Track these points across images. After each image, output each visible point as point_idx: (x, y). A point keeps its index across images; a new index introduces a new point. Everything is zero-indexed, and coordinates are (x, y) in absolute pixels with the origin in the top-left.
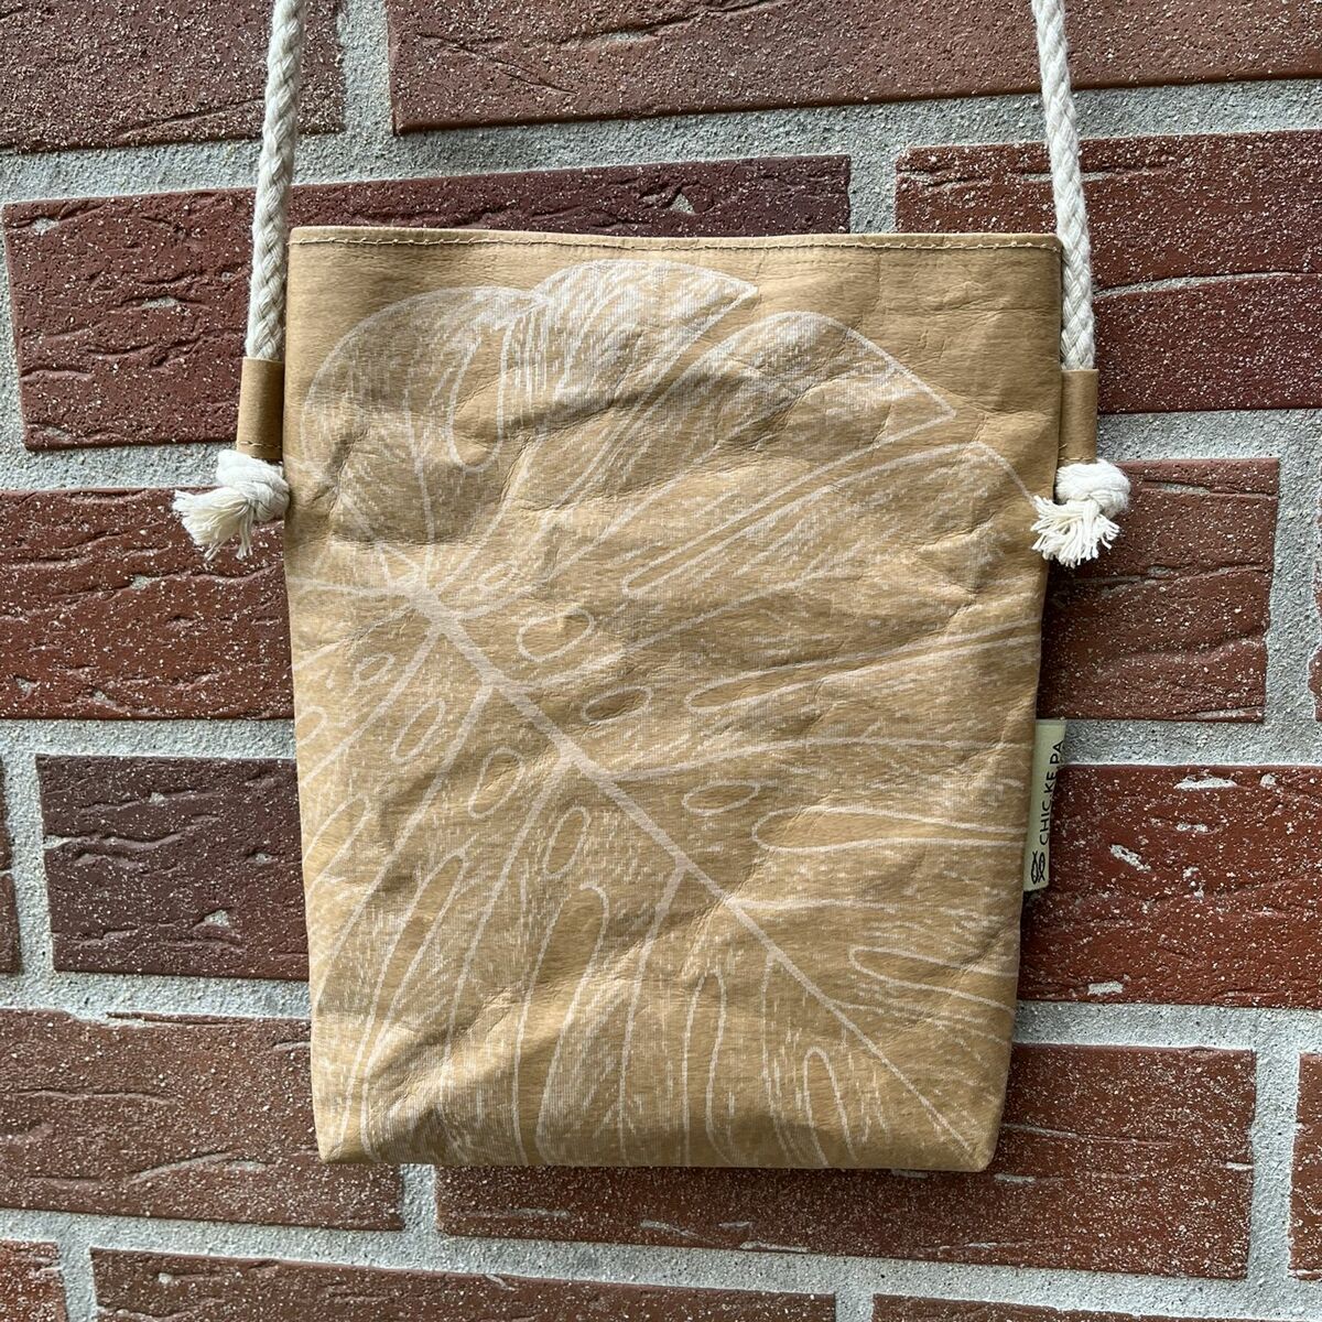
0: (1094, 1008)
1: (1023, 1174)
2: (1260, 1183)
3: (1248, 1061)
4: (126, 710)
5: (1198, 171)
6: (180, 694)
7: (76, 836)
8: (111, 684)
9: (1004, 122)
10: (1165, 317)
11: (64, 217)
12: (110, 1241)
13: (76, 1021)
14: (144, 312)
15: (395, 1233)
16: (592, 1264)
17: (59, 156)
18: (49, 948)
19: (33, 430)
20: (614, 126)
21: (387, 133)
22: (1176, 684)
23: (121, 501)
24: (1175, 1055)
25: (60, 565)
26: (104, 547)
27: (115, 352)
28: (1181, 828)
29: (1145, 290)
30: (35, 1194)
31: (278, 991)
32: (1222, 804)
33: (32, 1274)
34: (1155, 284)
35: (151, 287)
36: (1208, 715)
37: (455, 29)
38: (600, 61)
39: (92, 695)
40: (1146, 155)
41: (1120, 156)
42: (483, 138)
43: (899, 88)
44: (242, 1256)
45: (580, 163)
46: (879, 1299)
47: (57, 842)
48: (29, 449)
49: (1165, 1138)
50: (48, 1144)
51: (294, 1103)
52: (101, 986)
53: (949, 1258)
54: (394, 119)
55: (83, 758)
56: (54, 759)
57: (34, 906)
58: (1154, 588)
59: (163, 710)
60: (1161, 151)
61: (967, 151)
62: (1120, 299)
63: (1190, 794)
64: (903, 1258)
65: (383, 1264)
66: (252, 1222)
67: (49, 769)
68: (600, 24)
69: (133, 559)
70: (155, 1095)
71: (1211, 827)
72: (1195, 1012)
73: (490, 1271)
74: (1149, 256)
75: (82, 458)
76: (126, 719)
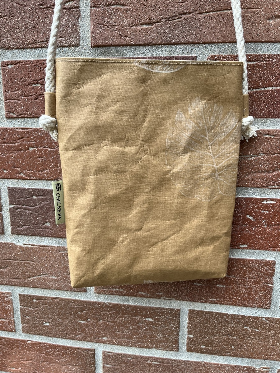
0: (241, 250)
1: (223, 285)
2: (274, 289)
3: (274, 263)
4: (28, 178)
5: (277, 62)
6: (40, 175)
7: (17, 205)
8: (24, 172)
9: (233, 49)
10: (267, 96)
11: (15, 65)
12: (23, 292)
13: (16, 245)
14: (33, 87)
15: (85, 293)
16: (128, 301)
17: (14, 50)
18: (10, 229)
19: (7, 114)
20: (142, 47)
21: (90, 47)
22: (264, 180)
23: (27, 130)
24: (258, 261)
25: (13, 145)
26: (23, 141)
27: (26, 96)
28: (262, 212)
29: (263, 90)
30: (7, 282)
31: (61, 240)
32: (272, 207)
33: (6, 299)
34: (265, 88)
35: (35, 81)
36: (271, 187)
37: (106, 23)
38: (140, 32)
39: (20, 174)
40: (265, 58)
41: (259, 58)
42: (112, 49)
43: (209, 40)
44: (52, 296)
45: (134, 56)
46: (190, 310)
47: (12, 206)
48: (6, 118)
49: (254, 278)
50: (9, 271)
51: (64, 264)
52: (22, 238)
53: (206, 302)
54: (91, 44)
55: (18, 188)
56: (11, 188)
57: (7, 220)
58: (260, 158)
59: (36, 178)
60: (269, 58)
61: (224, 56)
62: (257, 92)
63: (265, 204)
64: (196, 302)
65: (82, 299)
66: (54, 289)
67: (10, 190)
68: (140, 23)
69: (30, 144)
70: (33, 261)
71: (269, 212)
72: (263, 252)
73: (106, 301)
74: (264, 82)
75: (18, 120)
76: (28, 179)
